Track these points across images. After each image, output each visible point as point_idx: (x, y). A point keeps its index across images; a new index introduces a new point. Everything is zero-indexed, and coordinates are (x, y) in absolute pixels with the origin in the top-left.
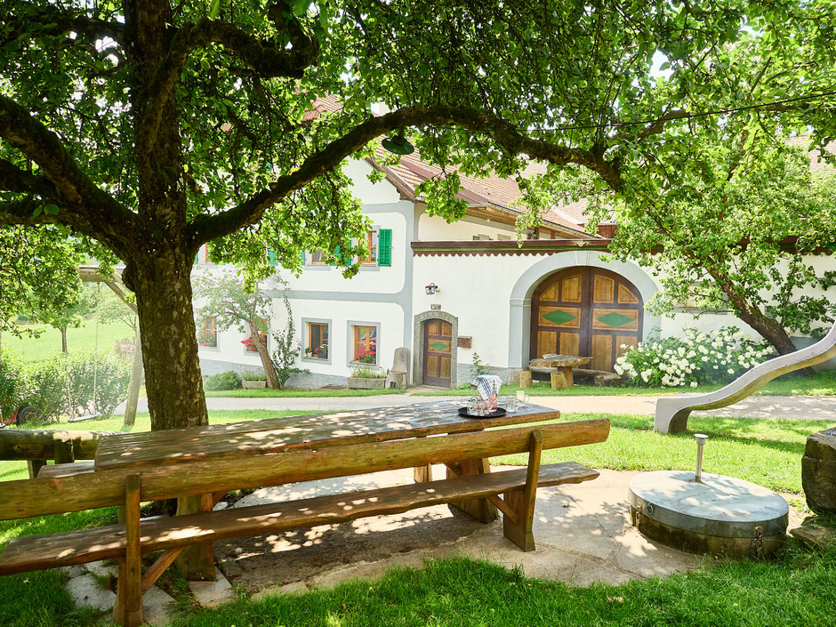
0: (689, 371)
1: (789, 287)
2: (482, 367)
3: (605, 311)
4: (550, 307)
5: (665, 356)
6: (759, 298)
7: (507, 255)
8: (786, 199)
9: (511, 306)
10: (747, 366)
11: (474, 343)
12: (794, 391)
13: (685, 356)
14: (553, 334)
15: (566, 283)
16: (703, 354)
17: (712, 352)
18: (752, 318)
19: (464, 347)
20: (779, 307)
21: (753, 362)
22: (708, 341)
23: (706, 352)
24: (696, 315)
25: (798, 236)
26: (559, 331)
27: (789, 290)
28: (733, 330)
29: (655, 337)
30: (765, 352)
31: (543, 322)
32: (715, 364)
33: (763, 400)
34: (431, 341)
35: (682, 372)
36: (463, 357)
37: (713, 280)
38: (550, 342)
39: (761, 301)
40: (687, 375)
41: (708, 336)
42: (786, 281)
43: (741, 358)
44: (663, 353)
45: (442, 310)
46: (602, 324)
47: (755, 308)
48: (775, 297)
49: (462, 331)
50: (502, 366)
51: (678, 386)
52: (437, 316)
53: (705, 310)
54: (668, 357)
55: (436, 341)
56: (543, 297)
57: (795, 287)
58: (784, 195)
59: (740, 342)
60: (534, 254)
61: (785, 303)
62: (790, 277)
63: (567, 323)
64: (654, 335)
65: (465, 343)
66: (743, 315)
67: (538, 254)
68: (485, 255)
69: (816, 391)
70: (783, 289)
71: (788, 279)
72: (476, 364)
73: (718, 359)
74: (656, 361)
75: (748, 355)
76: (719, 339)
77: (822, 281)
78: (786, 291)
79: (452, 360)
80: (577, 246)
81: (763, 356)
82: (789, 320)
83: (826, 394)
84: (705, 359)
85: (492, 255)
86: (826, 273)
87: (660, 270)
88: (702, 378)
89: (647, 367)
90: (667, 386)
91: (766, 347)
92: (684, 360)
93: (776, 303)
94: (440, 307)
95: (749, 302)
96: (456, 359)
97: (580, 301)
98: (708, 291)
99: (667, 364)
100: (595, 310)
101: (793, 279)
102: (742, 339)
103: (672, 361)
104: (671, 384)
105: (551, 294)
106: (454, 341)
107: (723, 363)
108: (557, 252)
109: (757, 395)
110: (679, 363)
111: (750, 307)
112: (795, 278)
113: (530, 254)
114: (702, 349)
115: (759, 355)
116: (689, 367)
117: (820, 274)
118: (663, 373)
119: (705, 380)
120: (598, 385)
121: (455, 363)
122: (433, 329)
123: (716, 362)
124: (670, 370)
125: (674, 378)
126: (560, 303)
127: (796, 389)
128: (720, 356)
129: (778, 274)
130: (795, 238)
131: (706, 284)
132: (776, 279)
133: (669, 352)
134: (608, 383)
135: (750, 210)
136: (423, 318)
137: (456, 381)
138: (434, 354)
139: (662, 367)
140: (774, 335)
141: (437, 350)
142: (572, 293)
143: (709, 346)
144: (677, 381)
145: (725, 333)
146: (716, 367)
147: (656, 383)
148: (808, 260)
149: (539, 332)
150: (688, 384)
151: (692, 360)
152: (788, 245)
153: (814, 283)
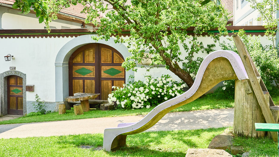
0: (146, 100)
1: (192, 53)
2: (41, 102)
3: (108, 68)
4: (78, 66)
5: (134, 92)
6: (179, 59)
7: (53, 37)
8: (187, 7)
9: (56, 66)
10: (173, 95)
11: (35, 89)
12: (193, 108)
13: (144, 91)
14: (81, 81)
15: (87, 53)
16: (152, 90)
17: (157, 89)
18: (175, 69)
19: (30, 91)
20: (188, 63)
21: (176, 93)
22: (156, 82)
23: (154, 89)
24: (148, 69)
25: (195, 27)
26: (84, 79)
27: (192, 54)
28: (167, 77)
29: (131, 81)
30: (182, 87)
31: (76, 75)
32: (158, 95)
33: (178, 115)
34: (12, 89)
35: (142, 101)
36: (29, 97)
37: (155, 50)
38: (79, 86)
39: (180, 60)
40: (145, 102)
41: (156, 80)
42: (190, 50)
43: (170, 91)
44: (133, 90)
45: (16, 70)
46: (107, 75)
47: (176, 64)
48: (186, 58)
49: (29, 82)
50: (52, 101)
51: (140, 108)
52: (13, 74)
53: (153, 66)
54: (135, 92)
55: (14, 88)
56: (75, 61)
57: (195, 53)
58: (187, 5)
59: (171, 82)
60: (67, 36)
61: (190, 61)
62: (192, 48)
63: (88, 75)
64: (131, 80)
65: (31, 89)
66: (170, 68)
67: (70, 37)
68: (40, 37)
69: (203, 107)
70: (189, 54)
71: (191, 49)
72: (37, 101)
73: (160, 92)
74: (129, 95)
75: (174, 89)
76: (160, 82)
77: (206, 50)
78: (191, 55)
79: (24, 99)
80: (90, 32)
81: (181, 89)
82: (192, 70)
83: (207, 109)
84: (153, 93)
85: (44, 37)
86: (208, 46)
87: (130, 45)
88: (153, 102)
89: (124, 99)
90: (135, 108)
91: (182, 84)
92: (143, 94)
93: (186, 61)
94: (15, 68)
95: (173, 61)
96: (25, 98)
97: (94, 62)
98: (153, 56)
99: (135, 96)
100: (102, 67)
101: (193, 48)
102: (171, 81)
103: (137, 94)
104: (137, 107)
105: (79, 59)
106: (24, 88)
107: (163, 94)
108: (80, 35)
109: (176, 112)
110: (140, 95)
111: (174, 64)
112: (194, 48)
113: (65, 37)
114: (152, 87)
115: (179, 89)
116: (145, 97)
117: (205, 46)
118: (132, 102)
119: (154, 103)
120: (102, 109)
121: (25, 101)
122: (12, 81)
123: (159, 94)
124: (136, 100)
125: (138, 104)
126: (84, 64)
127: (194, 107)
128: (161, 90)
129: (186, 46)
130: (193, 28)
131: (151, 52)
132: (186, 49)
133: (136, 89)
134: (107, 108)
135: (172, 13)
136: (5, 75)
137: (26, 112)
138: (13, 96)
139: (132, 98)
140: (186, 78)
141: (15, 94)
142: (90, 58)
143: (155, 86)
144: (140, 106)
145: (163, 79)
146: (159, 96)
147: (129, 108)
148: (200, 39)
149: (73, 80)
150: (145, 106)
151: (148, 94)
152: (190, 31)
153: (203, 50)
